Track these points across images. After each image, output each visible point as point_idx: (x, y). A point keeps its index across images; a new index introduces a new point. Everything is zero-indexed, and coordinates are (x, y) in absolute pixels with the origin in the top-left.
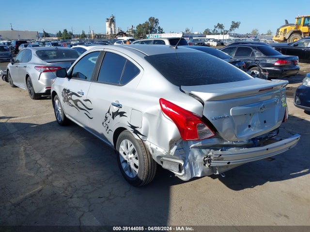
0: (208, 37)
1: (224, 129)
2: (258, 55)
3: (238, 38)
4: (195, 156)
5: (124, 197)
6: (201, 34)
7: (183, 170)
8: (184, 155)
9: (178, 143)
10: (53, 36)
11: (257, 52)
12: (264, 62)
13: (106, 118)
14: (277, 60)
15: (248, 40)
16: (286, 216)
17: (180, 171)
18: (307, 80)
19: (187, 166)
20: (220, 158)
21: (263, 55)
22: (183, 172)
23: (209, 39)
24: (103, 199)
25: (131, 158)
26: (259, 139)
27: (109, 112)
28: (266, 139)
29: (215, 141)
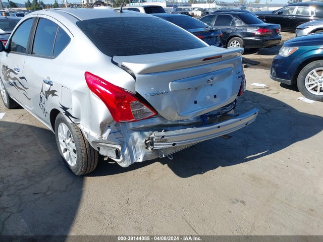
0: (193, 6)
1: (163, 107)
2: (238, 24)
3: (225, 7)
4: (135, 140)
5: (64, 191)
6: (186, 3)
7: (121, 156)
8: (121, 139)
9: (112, 126)
10: (21, 6)
11: (238, 20)
12: (245, 31)
13: (41, 98)
14: (258, 29)
15: (235, 8)
16: (243, 202)
17: (118, 157)
18: (283, 50)
19: (126, 152)
20: (163, 140)
21: (243, 24)
22: (121, 158)
23: (194, 9)
24: (38, 196)
25: (68, 144)
26: (209, 116)
27: (42, 91)
28: (218, 116)
29: (157, 121)
